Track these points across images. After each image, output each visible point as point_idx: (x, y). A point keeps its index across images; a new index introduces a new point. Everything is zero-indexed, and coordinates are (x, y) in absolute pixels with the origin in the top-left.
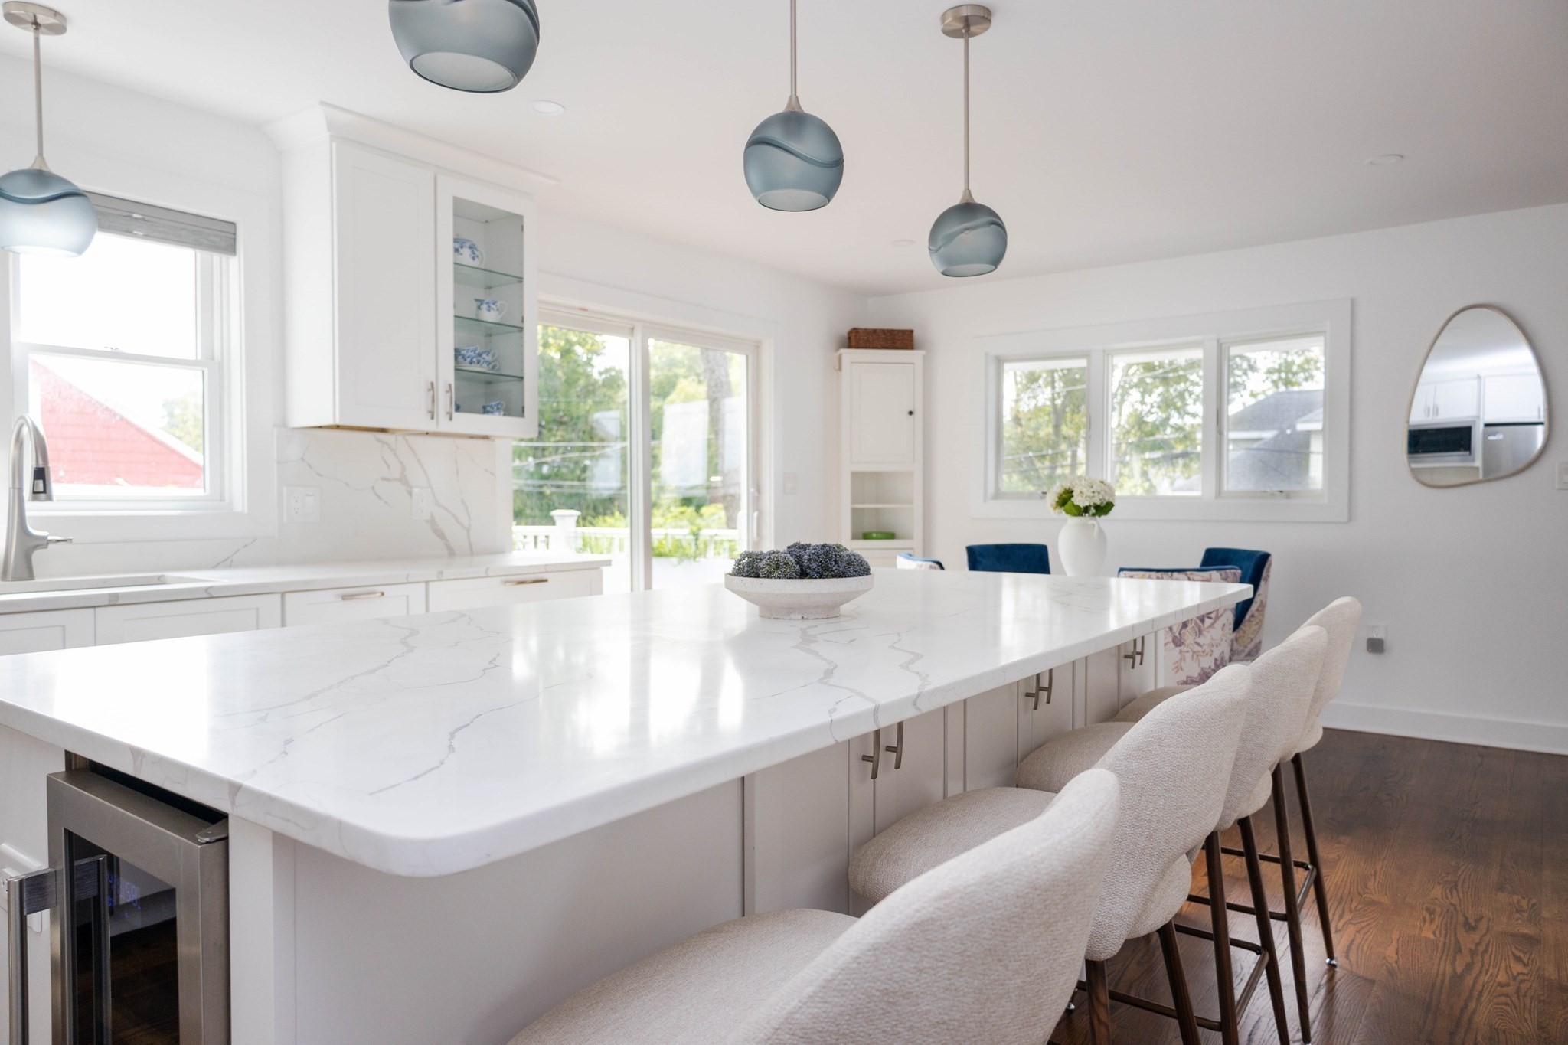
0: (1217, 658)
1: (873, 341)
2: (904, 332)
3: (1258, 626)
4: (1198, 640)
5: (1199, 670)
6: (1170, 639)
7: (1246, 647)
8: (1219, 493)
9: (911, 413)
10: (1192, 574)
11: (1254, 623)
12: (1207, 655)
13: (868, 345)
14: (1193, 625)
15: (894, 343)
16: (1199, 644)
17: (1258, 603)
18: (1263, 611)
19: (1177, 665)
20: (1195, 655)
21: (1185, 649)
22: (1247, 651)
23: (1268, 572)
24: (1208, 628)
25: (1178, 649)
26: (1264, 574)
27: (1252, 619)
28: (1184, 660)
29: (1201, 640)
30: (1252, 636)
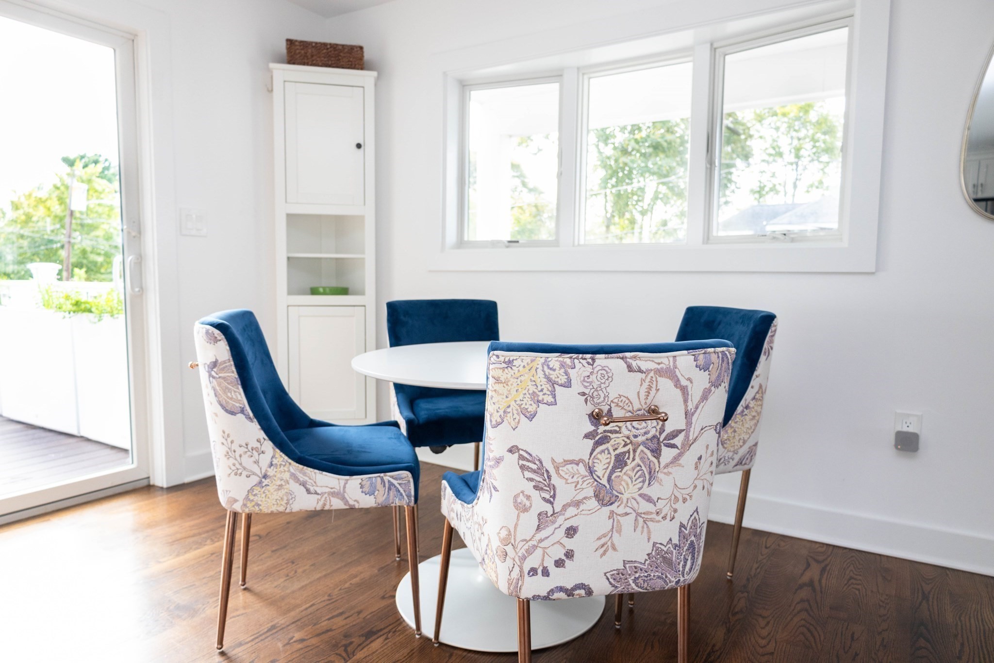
0: (685, 523)
1: (312, 56)
2: (352, 48)
3: (754, 421)
4: (646, 490)
5: (649, 549)
6: (590, 492)
7: (735, 452)
8: (707, 238)
9: (359, 146)
10: (635, 357)
11: (748, 418)
12: (664, 518)
13: (306, 61)
14: (638, 460)
15: (339, 60)
16: (649, 499)
17: (756, 388)
18: (762, 399)
19: (603, 540)
20: (641, 520)
21: (621, 510)
22: (737, 458)
23: (771, 342)
24: (667, 466)
25: (606, 510)
26: (766, 345)
27: (746, 412)
28: (619, 531)
29: (653, 491)
30: (746, 437)
